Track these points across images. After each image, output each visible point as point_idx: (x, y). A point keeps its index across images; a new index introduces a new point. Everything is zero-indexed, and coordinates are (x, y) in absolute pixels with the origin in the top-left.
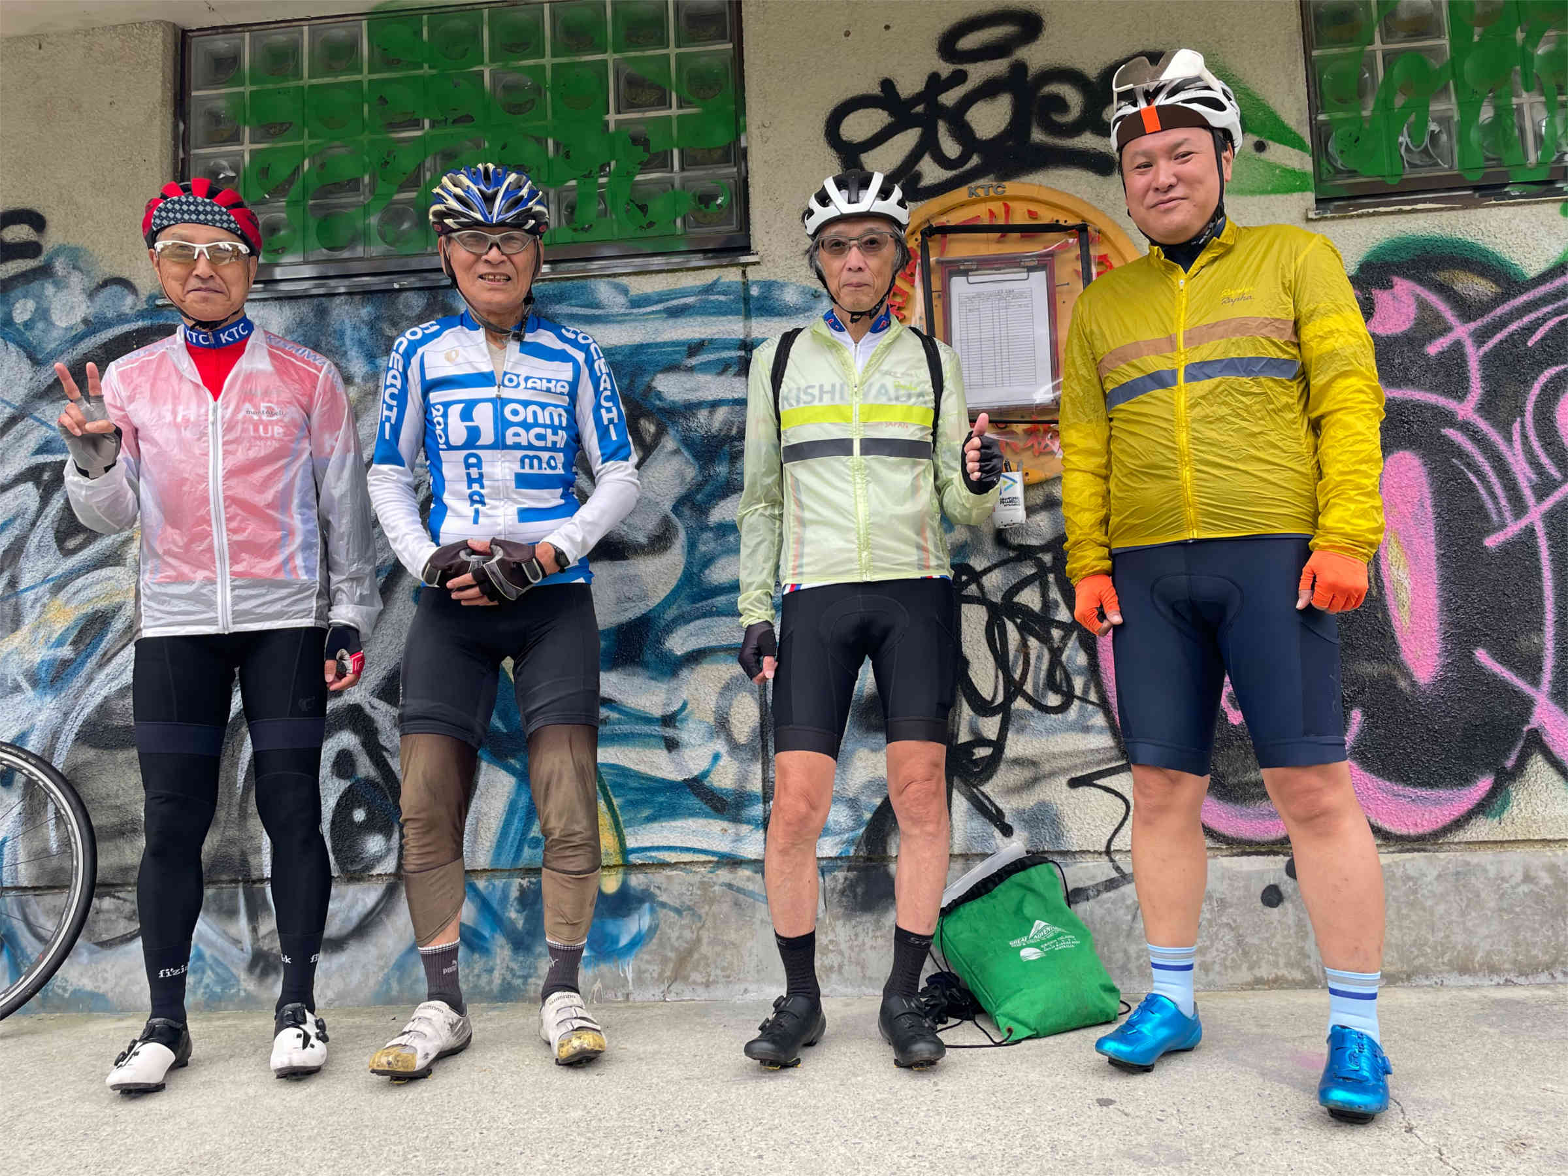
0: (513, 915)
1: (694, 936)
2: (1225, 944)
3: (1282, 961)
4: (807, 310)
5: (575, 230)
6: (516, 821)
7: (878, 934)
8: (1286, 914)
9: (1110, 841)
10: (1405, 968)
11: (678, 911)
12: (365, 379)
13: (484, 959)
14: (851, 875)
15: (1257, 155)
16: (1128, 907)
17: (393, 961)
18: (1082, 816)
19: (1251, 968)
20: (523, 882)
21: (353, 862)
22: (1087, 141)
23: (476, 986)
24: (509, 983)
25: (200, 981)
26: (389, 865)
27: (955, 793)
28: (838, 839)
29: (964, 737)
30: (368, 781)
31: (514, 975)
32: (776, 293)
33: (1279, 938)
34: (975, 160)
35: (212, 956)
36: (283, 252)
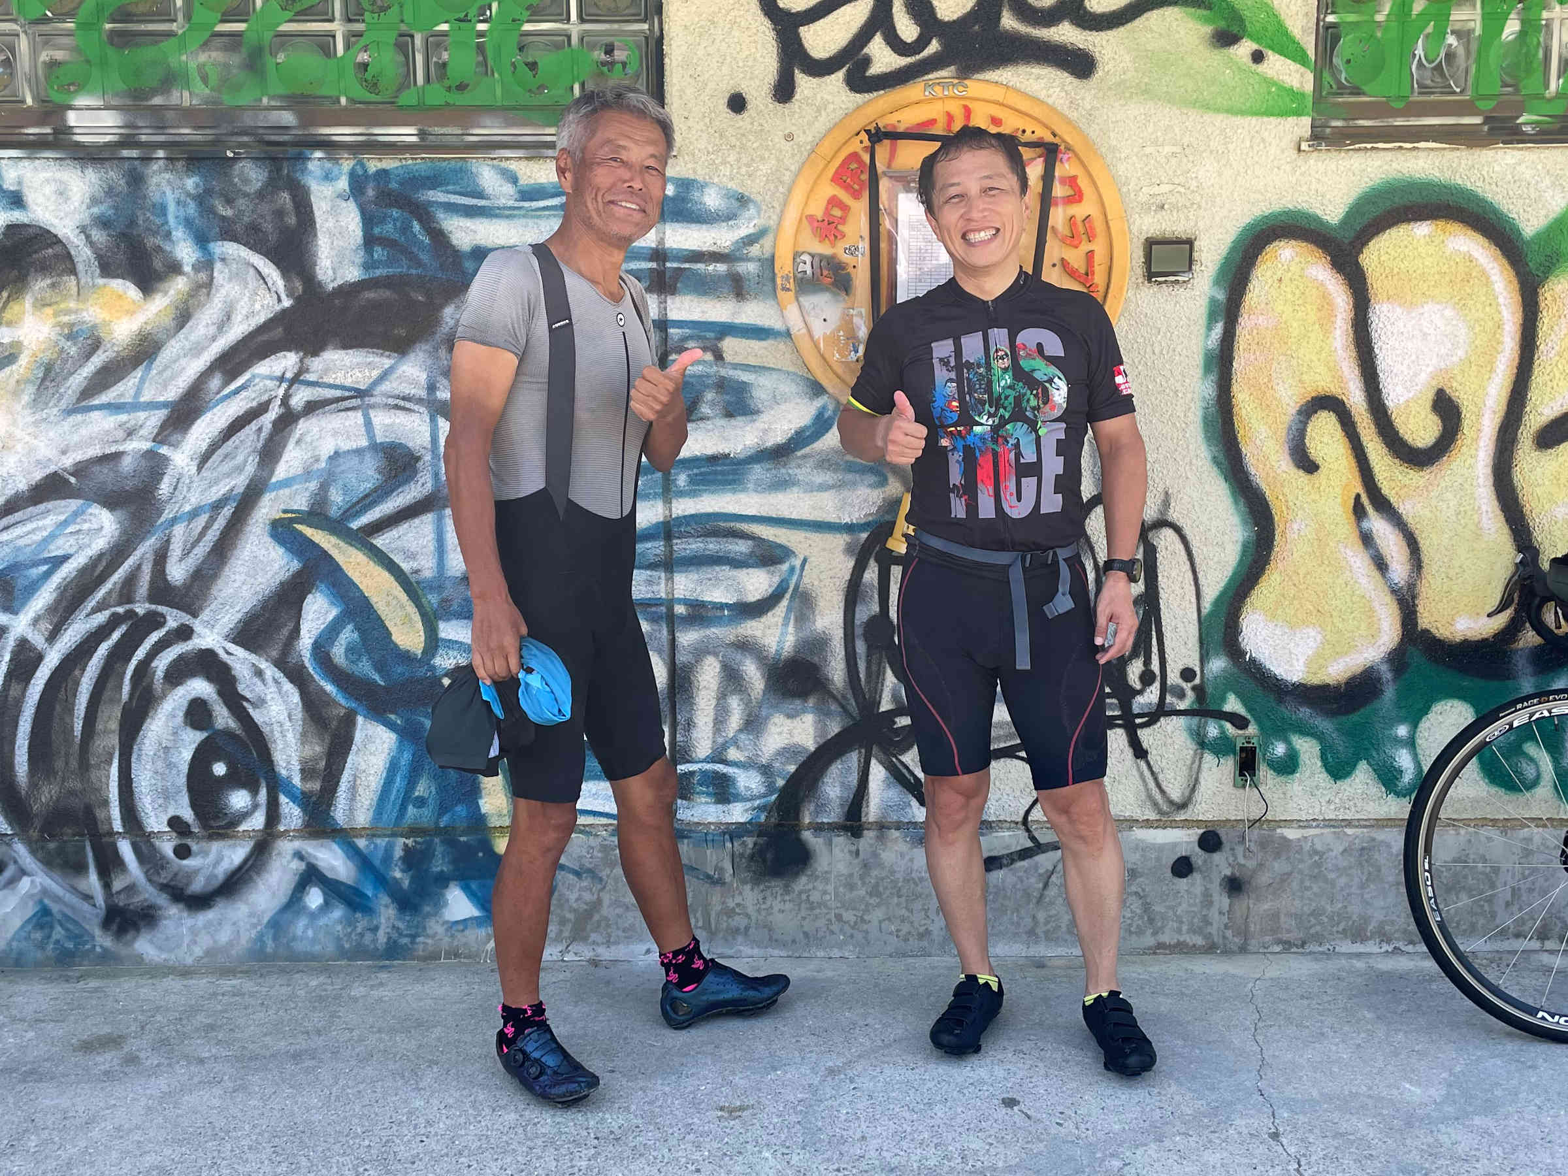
0: (398, 874)
1: (596, 896)
2: (1132, 912)
3: (1185, 928)
4: (730, 219)
5: (449, 89)
6: (398, 779)
7: (787, 898)
8: (1193, 885)
9: (1028, 812)
10: (1301, 935)
11: (578, 874)
12: (196, 268)
13: (367, 918)
14: (761, 841)
15: (1254, 66)
16: (1040, 875)
17: (265, 920)
18: (1002, 787)
19: (1155, 934)
20: (407, 841)
21: (216, 818)
22: (1065, 33)
23: (359, 945)
24: (395, 942)
25: (49, 937)
26: (258, 821)
27: (873, 762)
28: (749, 805)
29: (886, 705)
30: (227, 733)
31: (401, 935)
32: (696, 195)
33: (1184, 906)
34: (934, 47)
35: (61, 912)
36: (76, 91)
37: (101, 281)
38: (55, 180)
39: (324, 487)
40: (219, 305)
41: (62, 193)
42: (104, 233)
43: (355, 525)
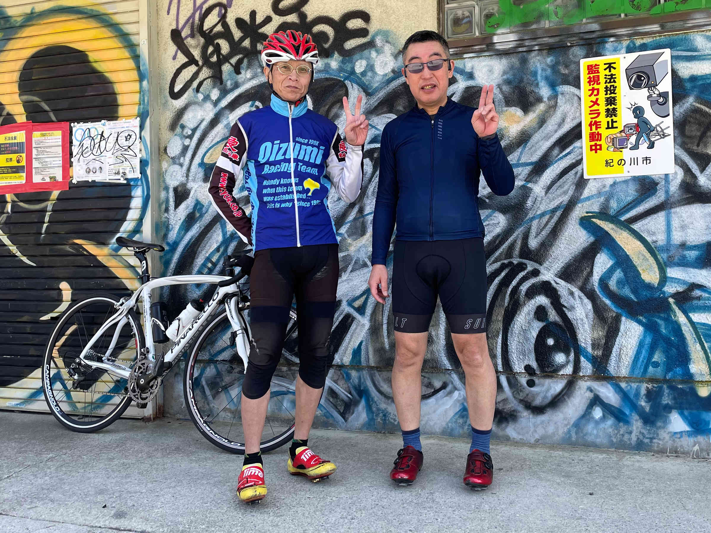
0: (643, 403)
6: (644, 351)
12: (549, 99)
13: (626, 426)
17: (572, 422)
20: (649, 386)
21: (548, 367)
23: (621, 441)
26: (569, 370)
30: (555, 324)
31: (644, 437)
36: (497, 27)
37: (505, 109)
38: (488, 66)
39: (607, 200)
40: (560, 115)
41: (491, 71)
42: (508, 87)
43: (623, 218)
